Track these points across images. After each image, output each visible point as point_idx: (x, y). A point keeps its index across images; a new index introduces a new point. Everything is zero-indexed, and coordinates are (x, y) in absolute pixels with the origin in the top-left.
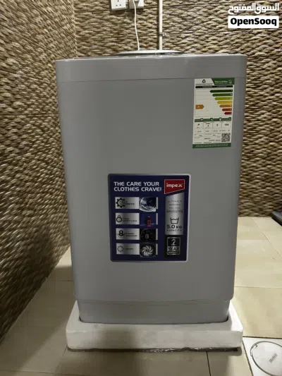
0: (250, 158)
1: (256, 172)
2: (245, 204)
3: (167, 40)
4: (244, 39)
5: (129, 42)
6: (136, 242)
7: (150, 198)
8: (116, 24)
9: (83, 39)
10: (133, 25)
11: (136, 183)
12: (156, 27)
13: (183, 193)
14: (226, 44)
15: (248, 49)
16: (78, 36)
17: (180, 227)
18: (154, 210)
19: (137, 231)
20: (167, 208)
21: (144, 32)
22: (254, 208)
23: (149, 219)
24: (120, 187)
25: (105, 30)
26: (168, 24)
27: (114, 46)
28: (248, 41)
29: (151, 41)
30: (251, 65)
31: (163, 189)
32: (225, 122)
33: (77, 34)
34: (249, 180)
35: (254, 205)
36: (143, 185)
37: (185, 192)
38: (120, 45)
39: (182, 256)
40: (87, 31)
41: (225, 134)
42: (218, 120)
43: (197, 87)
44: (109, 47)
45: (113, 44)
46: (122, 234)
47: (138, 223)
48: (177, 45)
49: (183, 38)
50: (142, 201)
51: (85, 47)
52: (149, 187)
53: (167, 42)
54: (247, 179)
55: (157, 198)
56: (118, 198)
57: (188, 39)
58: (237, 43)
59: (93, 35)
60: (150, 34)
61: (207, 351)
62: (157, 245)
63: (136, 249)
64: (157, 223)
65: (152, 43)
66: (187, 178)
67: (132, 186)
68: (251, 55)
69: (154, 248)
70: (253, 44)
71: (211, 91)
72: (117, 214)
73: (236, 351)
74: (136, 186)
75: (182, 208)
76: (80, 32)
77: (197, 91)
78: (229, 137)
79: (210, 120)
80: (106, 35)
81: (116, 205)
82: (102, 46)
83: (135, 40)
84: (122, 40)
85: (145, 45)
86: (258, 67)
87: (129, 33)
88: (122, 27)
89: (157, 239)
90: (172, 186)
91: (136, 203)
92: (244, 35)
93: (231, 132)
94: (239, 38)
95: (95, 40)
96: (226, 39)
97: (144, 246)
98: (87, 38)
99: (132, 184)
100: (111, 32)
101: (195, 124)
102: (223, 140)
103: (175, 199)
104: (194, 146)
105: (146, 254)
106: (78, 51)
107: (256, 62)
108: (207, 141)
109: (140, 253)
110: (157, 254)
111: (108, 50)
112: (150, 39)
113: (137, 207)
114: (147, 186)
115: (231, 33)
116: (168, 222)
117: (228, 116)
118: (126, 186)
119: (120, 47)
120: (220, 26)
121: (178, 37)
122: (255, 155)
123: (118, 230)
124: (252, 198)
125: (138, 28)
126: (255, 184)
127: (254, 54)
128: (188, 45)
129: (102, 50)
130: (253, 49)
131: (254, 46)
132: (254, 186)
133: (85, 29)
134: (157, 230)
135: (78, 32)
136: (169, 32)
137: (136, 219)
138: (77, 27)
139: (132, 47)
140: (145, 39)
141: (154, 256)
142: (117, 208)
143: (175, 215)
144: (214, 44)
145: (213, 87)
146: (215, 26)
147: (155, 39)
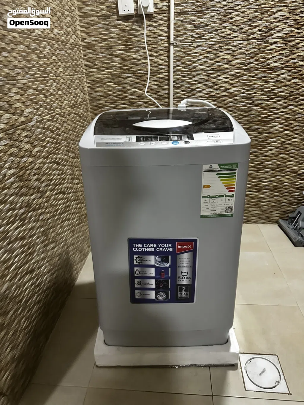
0: (259, 169)
1: (265, 182)
2: (253, 213)
3: (178, 49)
4: (259, 49)
5: (138, 51)
6: (152, 289)
7: (164, 257)
8: (124, 31)
9: (90, 46)
10: (142, 32)
11: (152, 245)
12: (167, 35)
13: (192, 253)
14: (240, 54)
15: (263, 60)
16: (83, 44)
17: (190, 278)
18: (167, 265)
19: (153, 282)
20: (178, 264)
21: (154, 40)
22: (261, 216)
23: (163, 272)
24: (138, 248)
25: (112, 38)
26: (179, 31)
27: (122, 54)
28: (263, 51)
29: (161, 50)
30: (265, 77)
31: (175, 249)
32: (229, 198)
33: (82, 41)
34: (258, 190)
35: (262, 213)
36: (158, 246)
37: (194, 252)
38: (128, 54)
39: (190, 299)
40: (93, 39)
41: (229, 207)
42: (223, 196)
43: (204, 171)
44: (117, 56)
45: (121, 52)
46: (139, 283)
47: (153, 275)
48: (189, 55)
49: (195, 48)
50: (157, 258)
51: (91, 56)
52: (163, 248)
53: (179, 51)
54: (256, 189)
55: (170, 257)
56: (137, 256)
57: (200, 48)
58: (251, 53)
59: (100, 43)
60: (160, 42)
61: (210, 366)
62: (169, 292)
63: (152, 295)
64: (170, 276)
65: (162, 52)
66: (195, 241)
67: (148, 247)
68: (266, 66)
69: (167, 294)
70: (269, 54)
71: (217, 174)
72: (136, 269)
73: (234, 366)
74: (152, 247)
75: (191, 264)
76: (85, 39)
77: (205, 175)
78: (232, 209)
79: (215, 197)
80: (114, 42)
81: (135, 261)
82: (110, 55)
83: (144, 48)
84: (131, 49)
85: (155, 54)
86: (272, 79)
87: (138, 41)
88: (131, 35)
89: (169, 287)
90: (183, 247)
91: (152, 260)
92: (259, 45)
93: (233, 205)
94: (254, 48)
95: (101, 48)
96: (240, 49)
97: (159, 292)
98: (94, 46)
99: (148, 245)
100: (119, 40)
101: (203, 200)
102: (227, 211)
103: (185, 258)
104: (202, 217)
105: (160, 298)
106: (84, 59)
107: (271, 74)
108: (213, 213)
109: (155, 297)
110: (169, 298)
111: (116, 59)
112: (160, 48)
113: (153, 263)
114: (161, 247)
115: (246, 42)
116: (179, 275)
117: (231, 193)
118: (143, 247)
119: (129, 56)
120: (235, 34)
121: (190, 46)
122: (265, 167)
123: (136, 281)
124: (260, 207)
125: (147, 36)
126: (263, 194)
127: (269, 65)
128: (201, 55)
129: (109, 59)
130: (268, 59)
131: (269, 57)
132: (262, 196)
133: (91, 36)
134: (170, 280)
135: (84, 39)
136: (180, 41)
137: (152, 272)
138: (83, 34)
139: (141, 56)
140: (155, 48)
141: (167, 300)
142: (135, 263)
143: (184, 270)
144: (229, 54)
145: (219, 171)
146: (230, 35)
147: (165, 47)
